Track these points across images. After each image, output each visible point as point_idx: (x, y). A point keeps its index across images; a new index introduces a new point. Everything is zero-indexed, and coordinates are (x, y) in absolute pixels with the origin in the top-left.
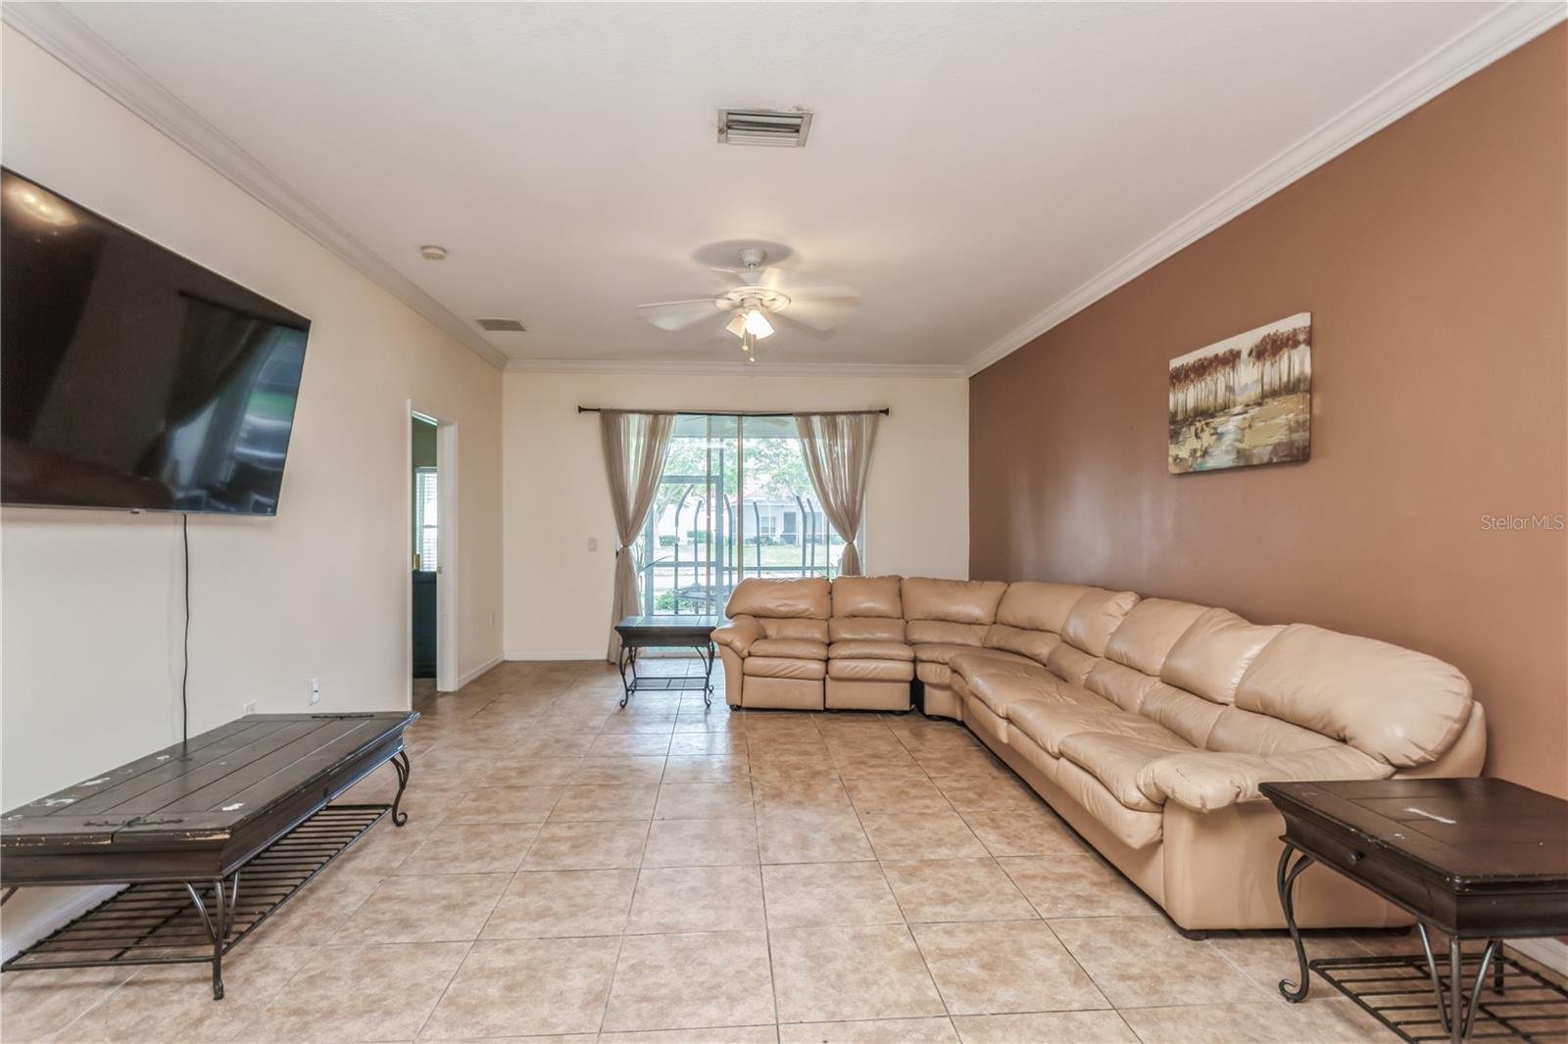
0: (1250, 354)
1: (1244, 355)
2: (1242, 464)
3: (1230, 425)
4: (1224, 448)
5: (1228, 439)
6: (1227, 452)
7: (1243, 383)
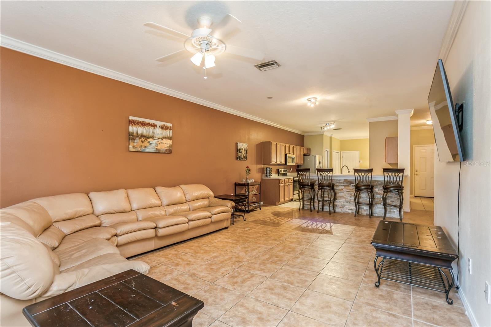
0: (160, 127)
1: (158, 126)
2: (157, 152)
3: (154, 142)
4: (152, 147)
5: (153, 145)
6: (153, 148)
7: (158, 133)
